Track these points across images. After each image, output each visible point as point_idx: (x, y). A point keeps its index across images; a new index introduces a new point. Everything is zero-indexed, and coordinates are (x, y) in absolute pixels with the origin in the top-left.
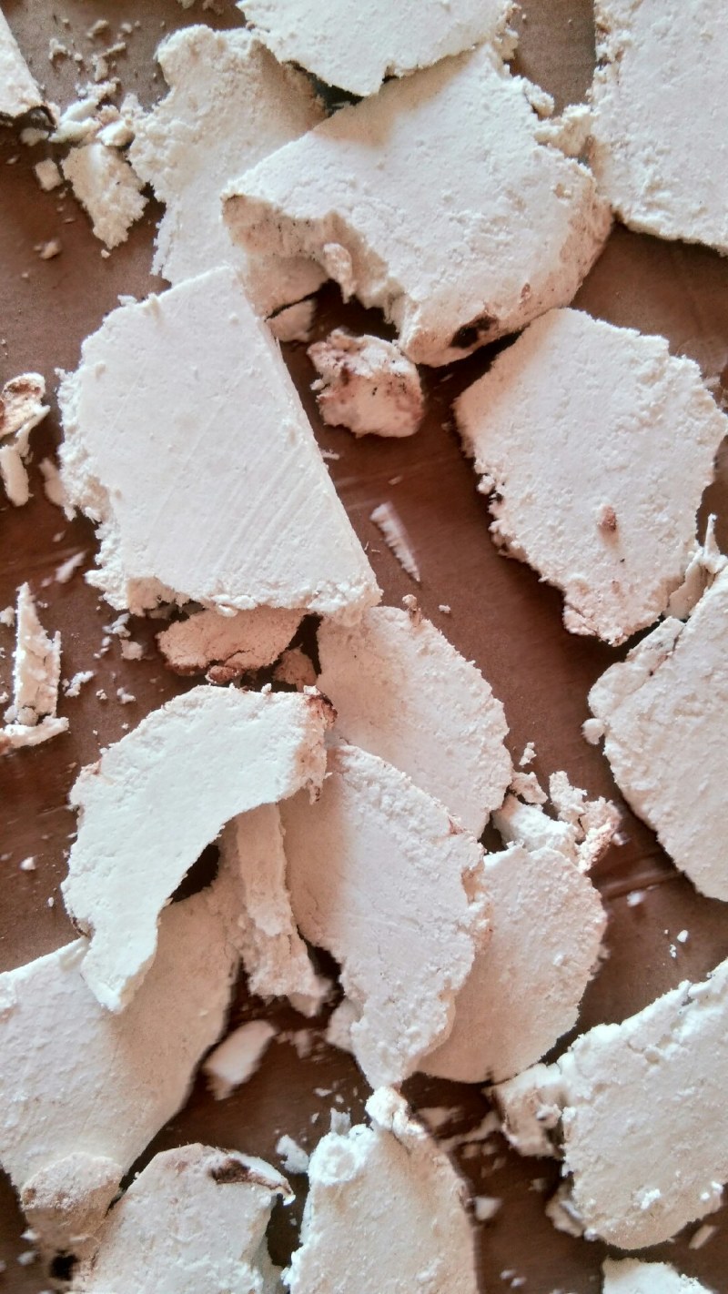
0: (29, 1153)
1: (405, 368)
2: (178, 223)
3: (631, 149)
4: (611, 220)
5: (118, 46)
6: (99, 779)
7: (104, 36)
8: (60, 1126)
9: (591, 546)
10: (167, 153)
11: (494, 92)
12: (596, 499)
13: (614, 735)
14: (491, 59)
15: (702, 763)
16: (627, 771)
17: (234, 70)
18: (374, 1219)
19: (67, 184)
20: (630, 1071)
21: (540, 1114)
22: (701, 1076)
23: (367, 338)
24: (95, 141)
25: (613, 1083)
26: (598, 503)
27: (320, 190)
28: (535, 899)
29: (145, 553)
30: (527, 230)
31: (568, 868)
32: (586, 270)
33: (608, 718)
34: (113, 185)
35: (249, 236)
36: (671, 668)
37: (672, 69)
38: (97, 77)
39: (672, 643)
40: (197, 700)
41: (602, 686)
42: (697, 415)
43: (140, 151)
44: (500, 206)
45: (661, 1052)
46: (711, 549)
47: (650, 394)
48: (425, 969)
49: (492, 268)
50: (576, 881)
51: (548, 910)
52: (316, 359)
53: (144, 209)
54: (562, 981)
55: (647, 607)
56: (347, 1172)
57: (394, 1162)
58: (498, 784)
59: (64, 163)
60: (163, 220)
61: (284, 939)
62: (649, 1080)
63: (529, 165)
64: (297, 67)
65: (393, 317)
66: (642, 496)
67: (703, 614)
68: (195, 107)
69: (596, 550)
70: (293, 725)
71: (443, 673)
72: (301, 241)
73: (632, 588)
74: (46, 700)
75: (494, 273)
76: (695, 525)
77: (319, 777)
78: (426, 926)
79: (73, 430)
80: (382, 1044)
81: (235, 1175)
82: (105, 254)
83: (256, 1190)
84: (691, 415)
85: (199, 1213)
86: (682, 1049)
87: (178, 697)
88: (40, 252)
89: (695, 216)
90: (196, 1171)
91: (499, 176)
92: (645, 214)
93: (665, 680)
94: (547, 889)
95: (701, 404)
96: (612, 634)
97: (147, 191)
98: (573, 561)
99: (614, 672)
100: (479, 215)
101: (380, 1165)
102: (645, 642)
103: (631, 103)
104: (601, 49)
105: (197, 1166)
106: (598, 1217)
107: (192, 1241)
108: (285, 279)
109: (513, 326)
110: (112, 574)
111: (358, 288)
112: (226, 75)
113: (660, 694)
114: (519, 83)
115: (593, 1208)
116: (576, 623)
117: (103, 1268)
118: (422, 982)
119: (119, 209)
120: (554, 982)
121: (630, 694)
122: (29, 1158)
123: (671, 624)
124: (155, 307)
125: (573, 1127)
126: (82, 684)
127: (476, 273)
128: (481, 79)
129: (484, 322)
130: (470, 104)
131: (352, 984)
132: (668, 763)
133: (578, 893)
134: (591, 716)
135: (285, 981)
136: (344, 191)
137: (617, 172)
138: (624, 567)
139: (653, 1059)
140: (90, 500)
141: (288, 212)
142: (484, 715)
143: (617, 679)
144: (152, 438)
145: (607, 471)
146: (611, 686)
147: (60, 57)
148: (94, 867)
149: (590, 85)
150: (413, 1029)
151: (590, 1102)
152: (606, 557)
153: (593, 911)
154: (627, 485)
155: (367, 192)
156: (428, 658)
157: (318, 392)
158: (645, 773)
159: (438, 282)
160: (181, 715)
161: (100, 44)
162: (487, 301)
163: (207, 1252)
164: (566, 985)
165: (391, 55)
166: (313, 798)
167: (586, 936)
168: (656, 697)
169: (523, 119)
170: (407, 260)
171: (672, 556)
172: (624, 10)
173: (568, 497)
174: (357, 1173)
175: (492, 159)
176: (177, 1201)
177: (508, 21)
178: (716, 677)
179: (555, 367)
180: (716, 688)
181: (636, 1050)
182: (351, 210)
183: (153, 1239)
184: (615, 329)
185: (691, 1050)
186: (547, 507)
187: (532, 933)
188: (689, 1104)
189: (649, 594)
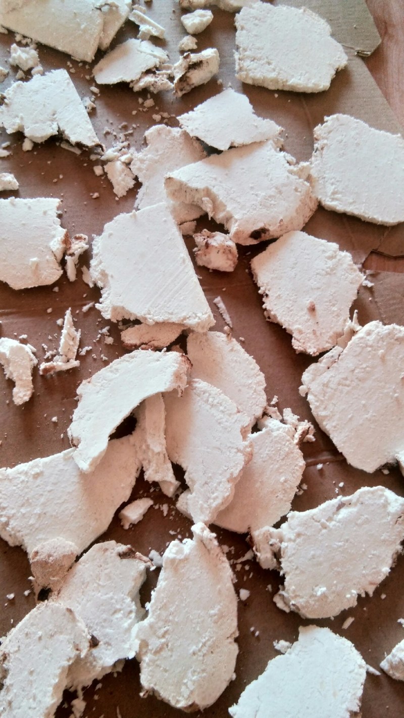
0: (37, 538)
1: (232, 244)
2: (146, 190)
3: (326, 179)
4: (317, 204)
5: (130, 132)
6: (90, 384)
7: (125, 128)
8: (53, 527)
9: (304, 316)
10: (145, 166)
11: (272, 155)
12: (307, 299)
13: (311, 392)
14: (272, 145)
15: (350, 406)
16: (317, 407)
17: (173, 140)
18: (191, 580)
19: (105, 174)
20: (313, 530)
21: (270, 543)
22: (347, 537)
23: (217, 233)
24: (118, 160)
25: (305, 534)
26: (308, 300)
27: (203, 179)
28: (273, 452)
29: (121, 298)
30: (282, 201)
31: (288, 441)
32: (307, 220)
33: (309, 385)
34: (123, 175)
35: (174, 194)
36: (337, 366)
37: (343, 154)
38: (121, 140)
39: (338, 356)
40: (134, 355)
41: (308, 372)
42: (350, 273)
43: (134, 165)
44: (272, 192)
45: (328, 524)
46: (355, 323)
47: (330, 263)
48: (222, 469)
49: (268, 212)
50: (292, 447)
51: (279, 457)
52: (196, 239)
53: (134, 185)
54: (284, 489)
55: (327, 342)
56: (180, 555)
57: (202, 556)
58: (260, 405)
59: (105, 167)
60: (141, 189)
61: (162, 455)
62: (322, 535)
63: (284, 179)
64: (198, 139)
65: (227, 226)
66: (326, 300)
67: (351, 345)
68: (157, 151)
69: (306, 318)
70: (174, 363)
71: (239, 359)
72: (194, 197)
73: (321, 334)
74: (72, 353)
75: (268, 213)
76: (349, 313)
77: (183, 386)
78: (224, 450)
79: (96, 255)
80: (200, 502)
81: (129, 555)
82: (117, 199)
83: (138, 563)
84: (347, 272)
85: (111, 572)
86: (338, 524)
87: (127, 354)
88: (92, 196)
89: (351, 204)
90: (112, 553)
91: (272, 182)
92: (331, 201)
93: (334, 371)
94: (279, 448)
95: (352, 269)
96: (312, 351)
97: (136, 178)
98: (297, 321)
99: (313, 366)
100: (264, 194)
101: (195, 556)
102: (326, 356)
103: (327, 164)
104: (316, 146)
105: (112, 551)
106: (296, 596)
107: (106, 585)
108: (187, 212)
109: (276, 235)
110: (105, 306)
111: (214, 215)
112: (170, 141)
113: (332, 377)
114: (282, 154)
115: (294, 591)
116: (297, 345)
117: (63, 595)
118: (221, 474)
119: (125, 184)
120: (280, 490)
121: (319, 376)
122: (37, 540)
123: (338, 349)
124: (135, 215)
125: (286, 551)
126: (87, 351)
127: (261, 213)
128: (268, 151)
129: (263, 230)
130: (263, 158)
131: (190, 478)
132: (335, 405)
133: (293, 451)
134: (302, 384)
135: (160, 474)
136: (212, 181)
137: (320, 187)
138: (318, 325)
139: (324, 527)
140: (100, 279)
141: (190, 185)
142: (256, 377)
143: (314, 369)
144: (128, 259)
145: (312, 289)
146: (311, 372)
147: (108, 133)
148: (83, 417)
149: (311, 157)
150: (215, 495)
151: (294, 541)
152: (310, 321)
153: (299, 460)
154: (320, 295)
155: (221, 182)
156: (233, 353)
157: (195, 252)
158: (325, 409)
159: (246, 214)
160: (127, 361)
161: (123, 130)
162: (265, 223)
163: (112, 591)
164: (286, 492)
165: (233, 139)
166: (180, 394)
167: (295, 471)
168: (330, 377)
169: (283, 165)
170: (235, 205)
171: (339, 324)
172: (325, 133)
173: (295, 297)
174: (185, 557)
175: (270, 177)
176: (101, 566)
177: (280, 134)
178: (356, 371)
179: (292, 251)
180: (356, 376)
181: (316, 521)
182: (214, 187)
183: (88, 583)
184: (316, 239)
185: (342, 525)
186: (287, 300)
187: (271, 466)
188: (340, 549)
189: (328, 337)
